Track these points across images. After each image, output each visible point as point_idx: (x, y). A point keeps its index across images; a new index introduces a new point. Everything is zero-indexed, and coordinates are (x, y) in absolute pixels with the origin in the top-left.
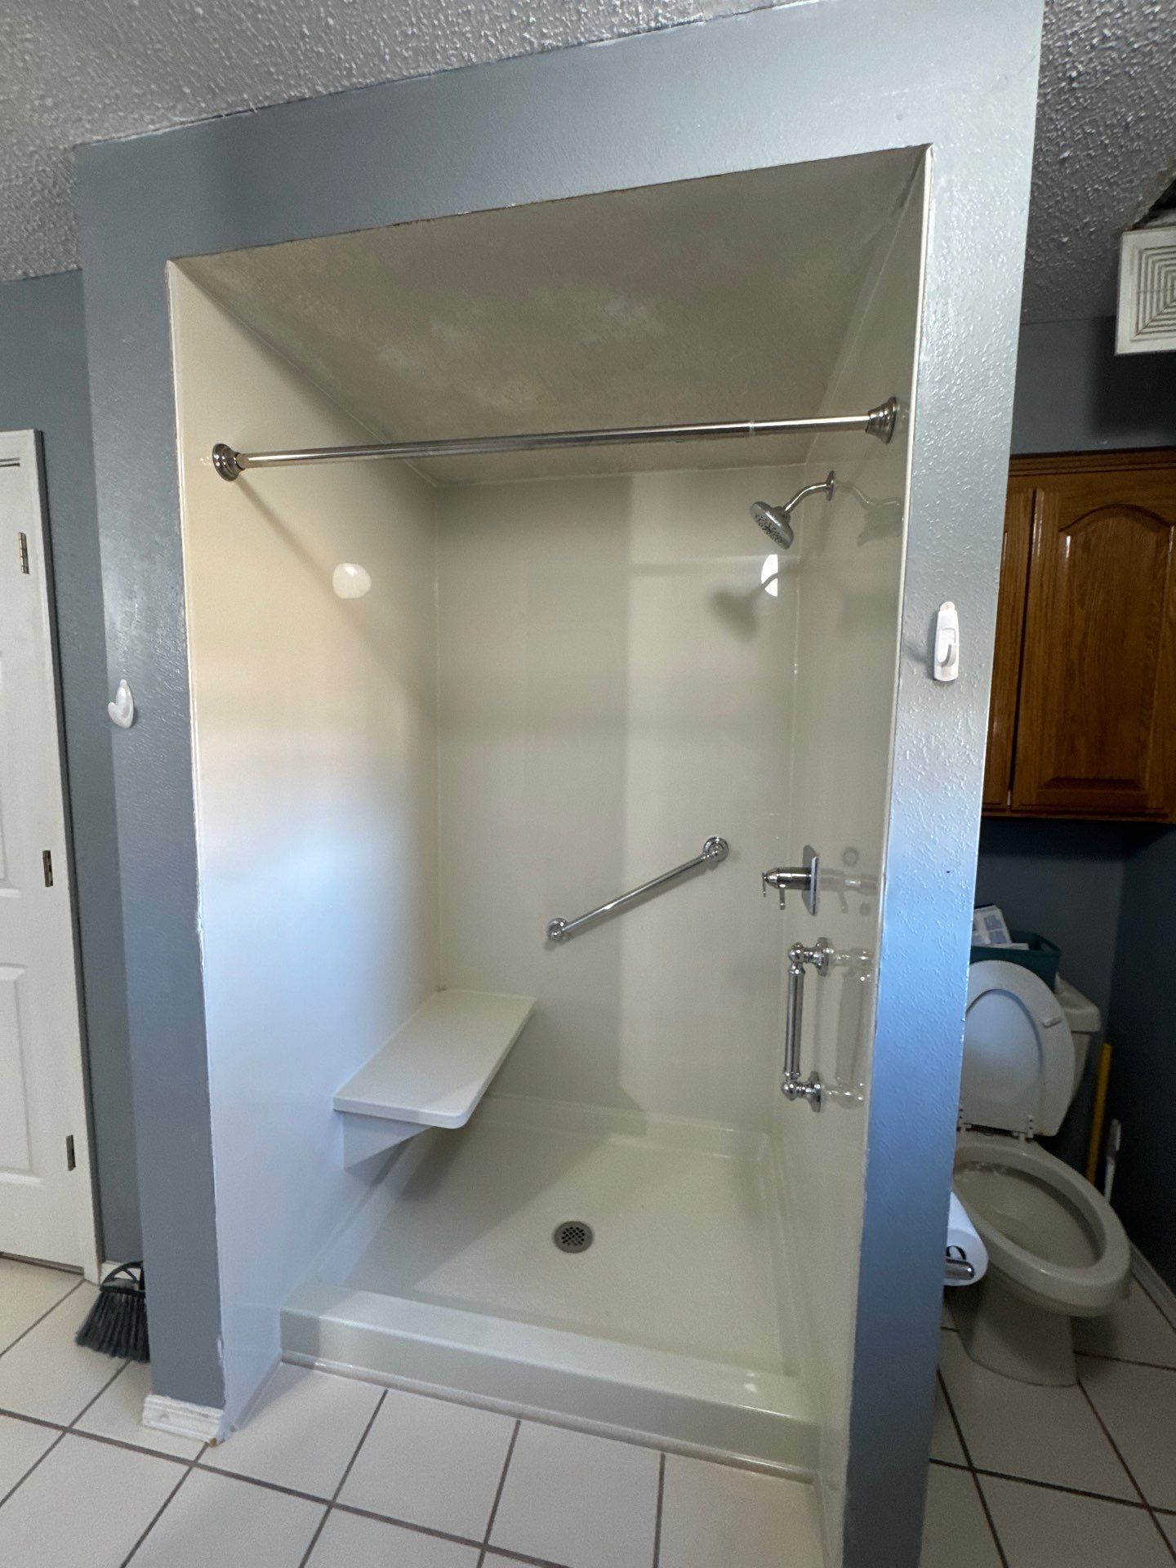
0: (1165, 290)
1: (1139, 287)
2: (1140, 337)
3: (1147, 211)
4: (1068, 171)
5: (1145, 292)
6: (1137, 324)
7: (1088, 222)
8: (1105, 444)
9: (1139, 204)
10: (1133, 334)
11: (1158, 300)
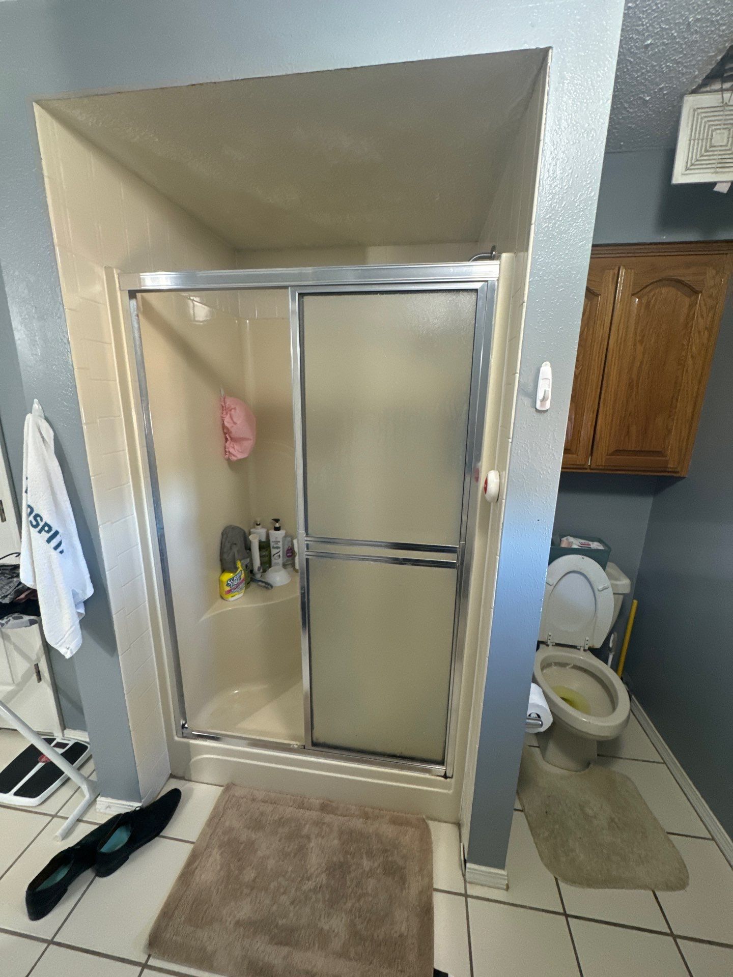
0: (707, 139)
1: (691, 135)
2: (688, 172)
3: (700, 82)
4: (650, 53)
5: (694, 140)
6: (687, 162)
7: (662, 88)
8: (664, 238)
9: (696, 77)
10: (684, 169)
11: (702, 146)
